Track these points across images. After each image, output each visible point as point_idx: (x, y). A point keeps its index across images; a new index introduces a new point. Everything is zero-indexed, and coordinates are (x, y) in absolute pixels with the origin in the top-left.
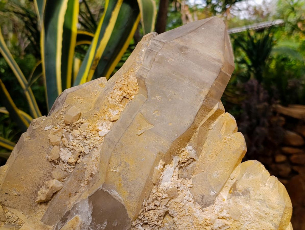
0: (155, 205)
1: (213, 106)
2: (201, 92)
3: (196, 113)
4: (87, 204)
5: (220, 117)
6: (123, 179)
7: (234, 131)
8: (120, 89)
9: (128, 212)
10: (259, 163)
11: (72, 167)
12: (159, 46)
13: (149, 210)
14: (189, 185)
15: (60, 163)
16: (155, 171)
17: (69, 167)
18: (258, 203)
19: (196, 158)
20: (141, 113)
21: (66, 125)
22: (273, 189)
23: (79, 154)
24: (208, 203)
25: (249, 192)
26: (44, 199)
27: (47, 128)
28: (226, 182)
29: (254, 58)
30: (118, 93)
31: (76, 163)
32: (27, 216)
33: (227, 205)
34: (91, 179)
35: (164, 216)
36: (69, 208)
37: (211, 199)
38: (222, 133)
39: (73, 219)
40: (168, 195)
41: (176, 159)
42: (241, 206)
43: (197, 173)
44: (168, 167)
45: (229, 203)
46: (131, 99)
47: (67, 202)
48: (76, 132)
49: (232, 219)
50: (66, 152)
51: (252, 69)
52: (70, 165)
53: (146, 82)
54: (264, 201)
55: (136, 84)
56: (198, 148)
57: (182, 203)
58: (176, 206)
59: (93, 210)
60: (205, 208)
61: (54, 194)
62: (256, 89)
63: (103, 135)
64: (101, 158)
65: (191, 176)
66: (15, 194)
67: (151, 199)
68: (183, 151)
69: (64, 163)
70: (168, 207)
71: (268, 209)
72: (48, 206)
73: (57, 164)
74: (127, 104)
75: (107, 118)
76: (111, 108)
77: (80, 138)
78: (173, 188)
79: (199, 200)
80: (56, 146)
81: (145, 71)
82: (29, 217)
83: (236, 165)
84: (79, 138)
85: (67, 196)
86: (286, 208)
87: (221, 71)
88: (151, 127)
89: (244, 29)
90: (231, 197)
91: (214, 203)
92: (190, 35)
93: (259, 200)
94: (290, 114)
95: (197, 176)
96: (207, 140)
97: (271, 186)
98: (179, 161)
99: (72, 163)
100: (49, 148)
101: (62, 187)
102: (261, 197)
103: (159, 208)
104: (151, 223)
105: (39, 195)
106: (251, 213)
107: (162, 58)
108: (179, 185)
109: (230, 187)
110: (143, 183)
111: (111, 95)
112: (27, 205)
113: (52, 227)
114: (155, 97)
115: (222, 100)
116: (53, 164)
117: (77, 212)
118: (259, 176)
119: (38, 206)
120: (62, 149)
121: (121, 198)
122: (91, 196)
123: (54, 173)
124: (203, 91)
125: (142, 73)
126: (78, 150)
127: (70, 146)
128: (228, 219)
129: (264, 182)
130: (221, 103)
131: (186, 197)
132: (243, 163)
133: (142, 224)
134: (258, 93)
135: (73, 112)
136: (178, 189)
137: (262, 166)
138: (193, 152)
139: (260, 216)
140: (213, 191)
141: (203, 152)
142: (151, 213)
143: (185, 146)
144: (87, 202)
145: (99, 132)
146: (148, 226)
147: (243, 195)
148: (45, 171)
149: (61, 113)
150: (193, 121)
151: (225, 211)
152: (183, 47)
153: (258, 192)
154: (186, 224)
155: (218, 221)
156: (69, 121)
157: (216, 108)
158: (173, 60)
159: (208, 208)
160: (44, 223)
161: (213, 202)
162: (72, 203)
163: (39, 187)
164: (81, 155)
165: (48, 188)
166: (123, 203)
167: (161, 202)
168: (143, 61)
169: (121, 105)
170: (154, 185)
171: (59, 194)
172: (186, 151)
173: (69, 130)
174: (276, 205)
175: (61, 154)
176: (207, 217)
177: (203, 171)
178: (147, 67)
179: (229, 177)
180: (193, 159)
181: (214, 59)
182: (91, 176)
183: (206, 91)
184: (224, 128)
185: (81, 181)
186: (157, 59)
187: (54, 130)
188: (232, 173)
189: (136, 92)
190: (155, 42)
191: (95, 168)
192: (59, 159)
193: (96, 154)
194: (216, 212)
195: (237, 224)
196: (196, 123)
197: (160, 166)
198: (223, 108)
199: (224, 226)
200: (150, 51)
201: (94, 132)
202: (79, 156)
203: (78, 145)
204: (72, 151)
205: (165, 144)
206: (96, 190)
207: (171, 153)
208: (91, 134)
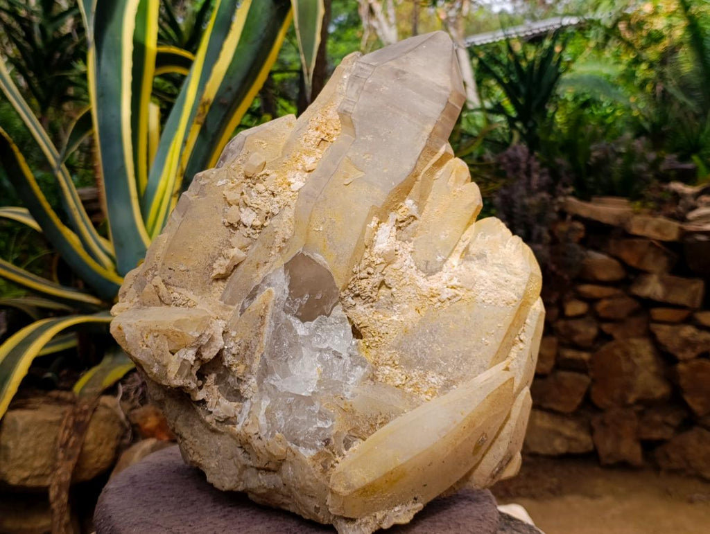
0: (369, 273)
1: (438, 148)
2: (423, 129)
3: (418, 155)
4: (283, 274)
5: (448, 163)
6: (329, 239)
7: (467, 181)
8: (317, 129)
9: (336, 279)
10: (498, 220)
11: (258, 231)
12: (366, 71)
13: (362, 279)
14: (409, 249)
15: (241, 227)
16: (367, 228)
17: (253, 231)
18: (496, 268)
19: (417, 216)
20: (348, 157)
21: (247, 177)
22: (515, 252)
23: (266, 215)
24: (434, 271)
25: (485, 256)
26: (223, 271)
27: (220, 183)
28: (456, 245)
29: (521, 101)
30: (314, 135)
31: (262, 226)
32: (200, 297)
33: (458, 272)
34: (284, 245)
35: (379, 288)
36: (257, 281)
37: (439, 265)
38: (451, 184)
39: (265, 293)
40: (385, 259)
41: (393, 216)
42: (476, 272)
43: (419, 235)
44: (383, 226)
45: (460, 270)
46: (332, 142)
47: (254, 275)
48: (260, 187)
49: (465, 289)
50: (248, 213)
51: (519, 125)
52: (255, 229)
53: (353, 118)
54: (504, 266)
55: (337, 121)
56: (421, 202)
57: (401, 270)
58: (394, 274)
59: (291, 280)
60: (431, 277)
61: (236, 266)
62: (523, 166)
63: (297, 189)
64: (296, 218)
65: (412, 238)
66: (183, 268)
67: (363, 265)
68: (402, 206)
69: (245, 226)
70: (384, 275)
71: (509, 275)
72: (227, 283)
73: (236, 229)
74: (326, 148)
75: (300, 168)
76: (305, 154)
77: (266, 194)
78: (390, 251)
79: (423, 267)
80: (234, 206)
81: (351, 103)
82: (202, 298)
83: (469, 224)
84: (264, 194)
85: (254, 267)
86: (532, 274)
87: (448, 102)
88: (361, 174)
89: (500, 36)
90: (462, 263)
91: (441, 271)
92: (408, 55)
93: (498, 265)
94: (594, 217)
95: (419, 238)
96: (432, 193)
97: (513, 247)
98: (397, 220)
99: (257, 226)
100: (224, 209)
101: (246, 258)
102: (500, 261)
103: (373, 276)
104: (364, 294)
105: (215, 269)
106: (488, 280)
107: (373, 86)
108: (397, 247)
109: (461, 251)
110: (354, 244)
111: (304, 137)
112: (199, 283)
113: (235, 307)
114: (364, 136)
115: (450, 140)
116: (231, 230)
117: (269, 285)
118: (499, 236)
119: (214, 284)
120: (242, 209)
121: (326, 262)
122: (288, 263)
123: (234, 240)
124: (426, 127)
125: (345, 106)
126: (264, 210)
127: (253, 205)
128: (459, 289)
129: (504, 243)
130: (449, 144)
131: (406, 262)
132: (478, 222)
133: (352, 295)
134: (528, 173)
135: (256, 159)
136: (397, 253)
137: (503, 225)
138: (415, 207)
139: (500, 284)
140: (440, 256)
141: (427, 208)
142: (364, 283)
143: (403, 199)
144: (282, 271)
145: (292, 185)
146: (360, 298)
147: (478, 259)
148: (220, 239)
149: (240, 162)
150: (414, 166)
151: (455, 278)
152: (399, 70)
153: (497, 255)
154: (407, 296)
155: (446, 290)
156: (251, 172)
157: (442, 150)
158: (387, 88)
159: (433, 277)
160: (225, 303)
161: (441, 269)
162: (261, 275)
163: (214, 259)
164: (269, 215)
165: (228, 258)
166: (329, 268)
167: (375, 268)
168: (346, 91)
169: (318, 150)
170: (367, 247)
171: (241, 266)
172: (405, 207)
173: (251, 185)
174: (519, 271)
175: (242, 215)
176: (433, 286)
177: (427, 231)
178: (353, 98)
179: (460, 239)
180: (414, 217)
181: (439, 86)
182: (284, 241)
183: (430, 127)
184: (453, 177)
185: (271, 247)
186: (366, 88)
187: (230, 185)
188: (463, 234)
189: (339, 132)
190: (362, 66)
191: (288, 232)
192: (239, 222)
193: (289, 213)
194: (444, 281)
195: (470, 294)
196: (417, 169)
197: (373, 224)
198: (451, 151)
199: (455, 297)
200: (355, 78)
201: (284, 186)
202: (266, 218)
203: (263, 203)
204: (256, 211)
205: (380, 195)
206: (294, 255)
207: (387, 208)
208: (280, 189)
